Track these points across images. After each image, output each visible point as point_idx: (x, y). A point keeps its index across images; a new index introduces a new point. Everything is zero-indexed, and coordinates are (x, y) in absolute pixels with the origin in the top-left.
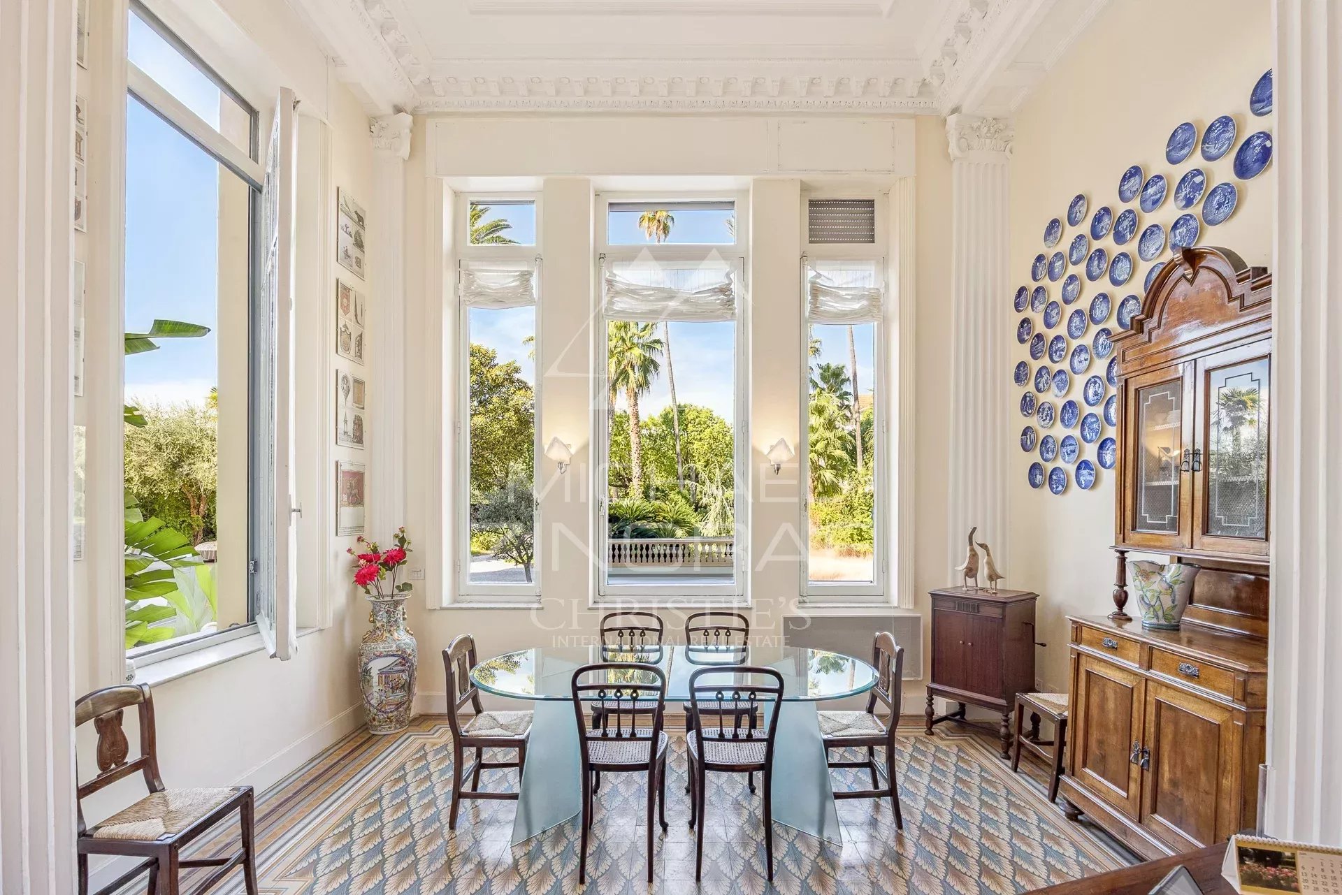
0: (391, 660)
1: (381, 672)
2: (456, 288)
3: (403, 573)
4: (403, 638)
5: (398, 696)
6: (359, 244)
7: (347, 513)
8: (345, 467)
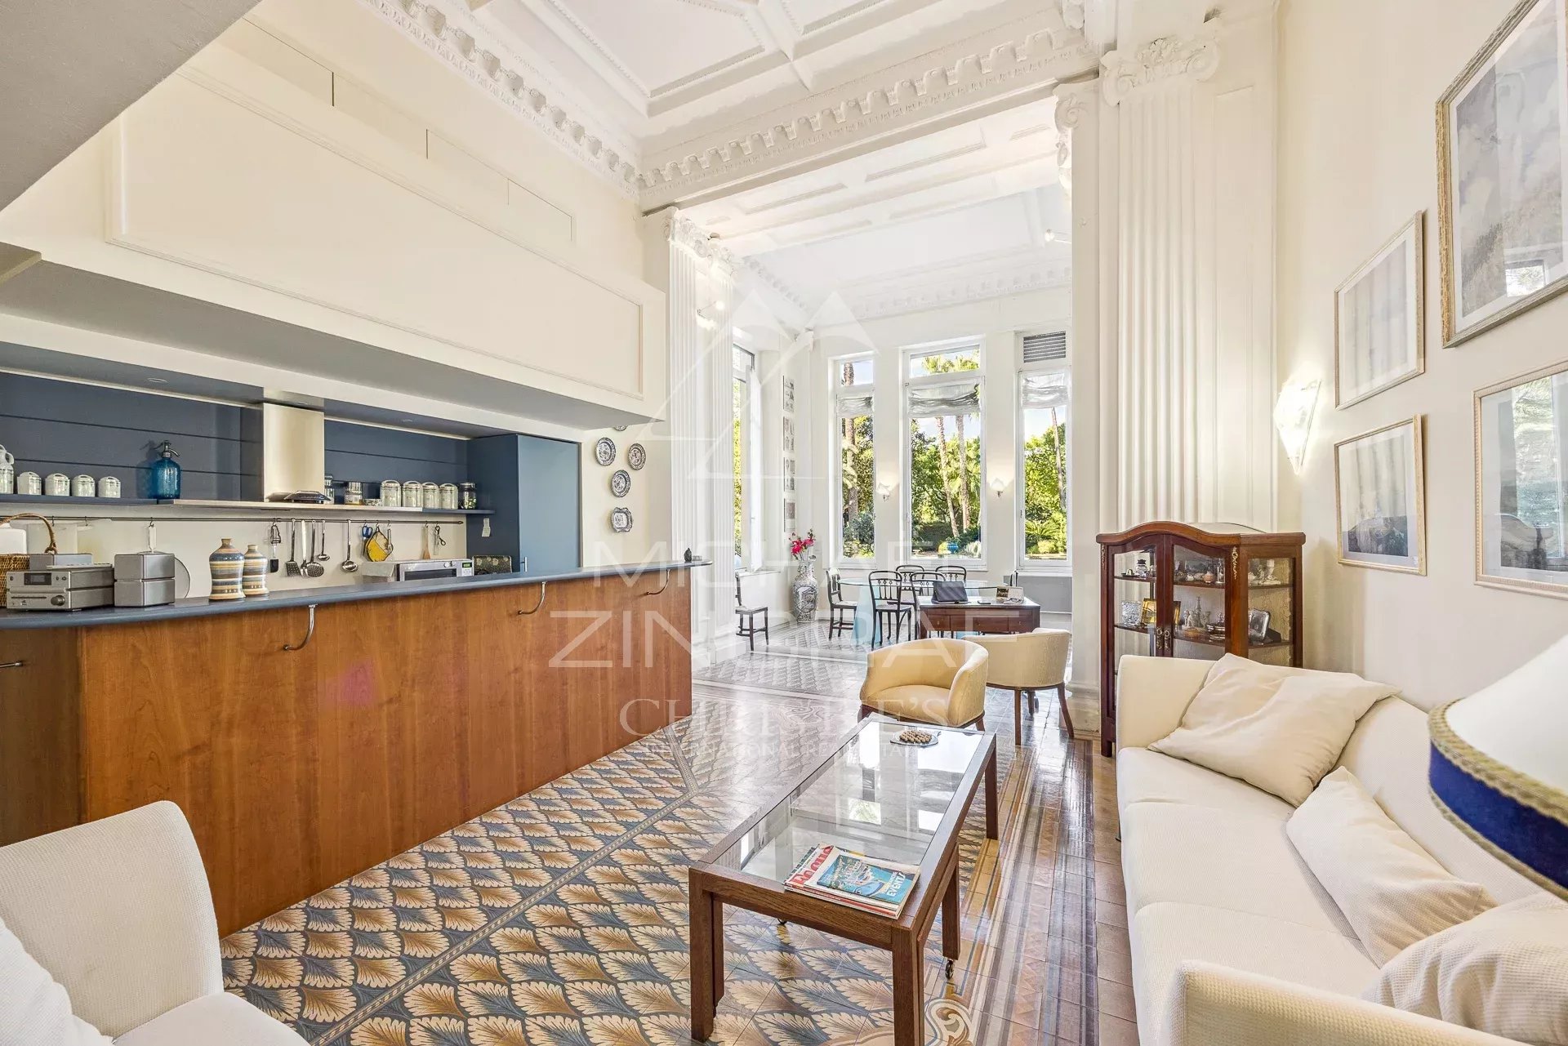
0: (807, 588)
1: (803, 593)
2: (835, 409)
3: (811, 551)
4: (811, 580)
5: (810, 605)
6: (792, 398)
7: (788, 521)
8: (787, 501)
